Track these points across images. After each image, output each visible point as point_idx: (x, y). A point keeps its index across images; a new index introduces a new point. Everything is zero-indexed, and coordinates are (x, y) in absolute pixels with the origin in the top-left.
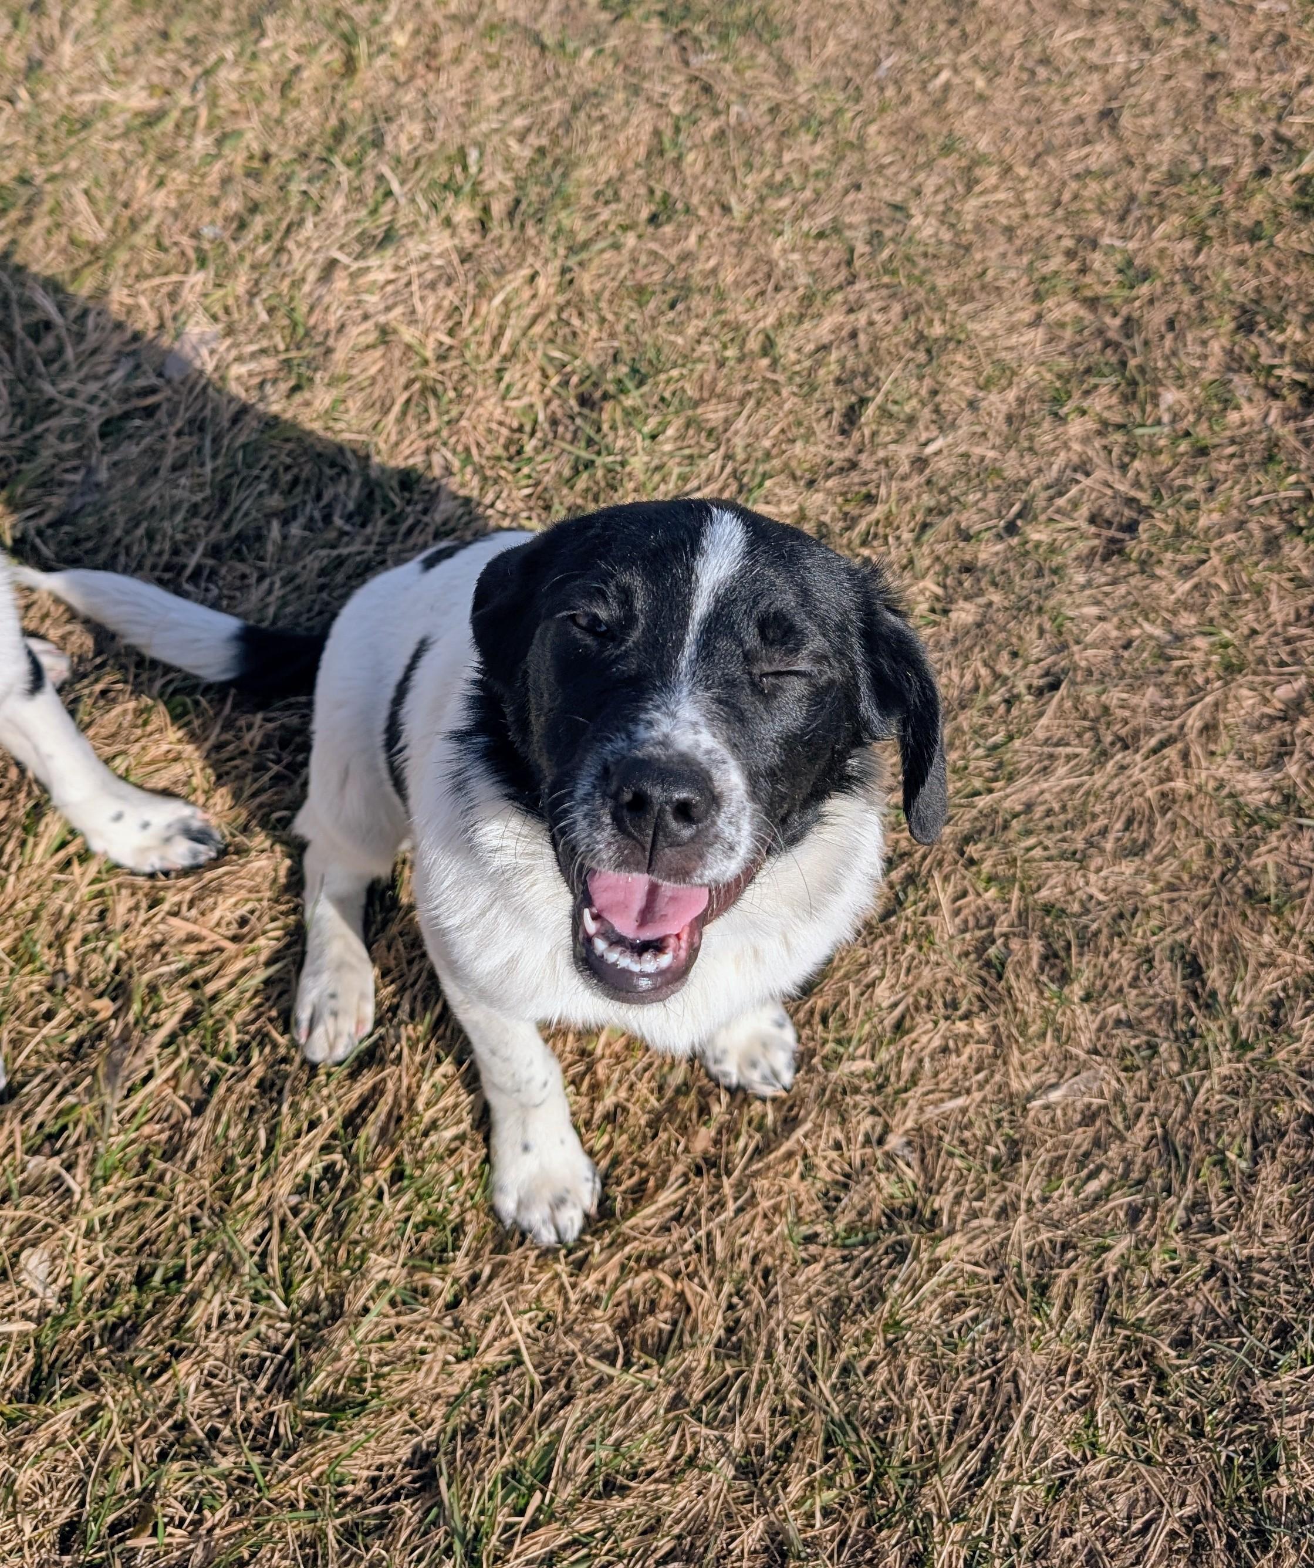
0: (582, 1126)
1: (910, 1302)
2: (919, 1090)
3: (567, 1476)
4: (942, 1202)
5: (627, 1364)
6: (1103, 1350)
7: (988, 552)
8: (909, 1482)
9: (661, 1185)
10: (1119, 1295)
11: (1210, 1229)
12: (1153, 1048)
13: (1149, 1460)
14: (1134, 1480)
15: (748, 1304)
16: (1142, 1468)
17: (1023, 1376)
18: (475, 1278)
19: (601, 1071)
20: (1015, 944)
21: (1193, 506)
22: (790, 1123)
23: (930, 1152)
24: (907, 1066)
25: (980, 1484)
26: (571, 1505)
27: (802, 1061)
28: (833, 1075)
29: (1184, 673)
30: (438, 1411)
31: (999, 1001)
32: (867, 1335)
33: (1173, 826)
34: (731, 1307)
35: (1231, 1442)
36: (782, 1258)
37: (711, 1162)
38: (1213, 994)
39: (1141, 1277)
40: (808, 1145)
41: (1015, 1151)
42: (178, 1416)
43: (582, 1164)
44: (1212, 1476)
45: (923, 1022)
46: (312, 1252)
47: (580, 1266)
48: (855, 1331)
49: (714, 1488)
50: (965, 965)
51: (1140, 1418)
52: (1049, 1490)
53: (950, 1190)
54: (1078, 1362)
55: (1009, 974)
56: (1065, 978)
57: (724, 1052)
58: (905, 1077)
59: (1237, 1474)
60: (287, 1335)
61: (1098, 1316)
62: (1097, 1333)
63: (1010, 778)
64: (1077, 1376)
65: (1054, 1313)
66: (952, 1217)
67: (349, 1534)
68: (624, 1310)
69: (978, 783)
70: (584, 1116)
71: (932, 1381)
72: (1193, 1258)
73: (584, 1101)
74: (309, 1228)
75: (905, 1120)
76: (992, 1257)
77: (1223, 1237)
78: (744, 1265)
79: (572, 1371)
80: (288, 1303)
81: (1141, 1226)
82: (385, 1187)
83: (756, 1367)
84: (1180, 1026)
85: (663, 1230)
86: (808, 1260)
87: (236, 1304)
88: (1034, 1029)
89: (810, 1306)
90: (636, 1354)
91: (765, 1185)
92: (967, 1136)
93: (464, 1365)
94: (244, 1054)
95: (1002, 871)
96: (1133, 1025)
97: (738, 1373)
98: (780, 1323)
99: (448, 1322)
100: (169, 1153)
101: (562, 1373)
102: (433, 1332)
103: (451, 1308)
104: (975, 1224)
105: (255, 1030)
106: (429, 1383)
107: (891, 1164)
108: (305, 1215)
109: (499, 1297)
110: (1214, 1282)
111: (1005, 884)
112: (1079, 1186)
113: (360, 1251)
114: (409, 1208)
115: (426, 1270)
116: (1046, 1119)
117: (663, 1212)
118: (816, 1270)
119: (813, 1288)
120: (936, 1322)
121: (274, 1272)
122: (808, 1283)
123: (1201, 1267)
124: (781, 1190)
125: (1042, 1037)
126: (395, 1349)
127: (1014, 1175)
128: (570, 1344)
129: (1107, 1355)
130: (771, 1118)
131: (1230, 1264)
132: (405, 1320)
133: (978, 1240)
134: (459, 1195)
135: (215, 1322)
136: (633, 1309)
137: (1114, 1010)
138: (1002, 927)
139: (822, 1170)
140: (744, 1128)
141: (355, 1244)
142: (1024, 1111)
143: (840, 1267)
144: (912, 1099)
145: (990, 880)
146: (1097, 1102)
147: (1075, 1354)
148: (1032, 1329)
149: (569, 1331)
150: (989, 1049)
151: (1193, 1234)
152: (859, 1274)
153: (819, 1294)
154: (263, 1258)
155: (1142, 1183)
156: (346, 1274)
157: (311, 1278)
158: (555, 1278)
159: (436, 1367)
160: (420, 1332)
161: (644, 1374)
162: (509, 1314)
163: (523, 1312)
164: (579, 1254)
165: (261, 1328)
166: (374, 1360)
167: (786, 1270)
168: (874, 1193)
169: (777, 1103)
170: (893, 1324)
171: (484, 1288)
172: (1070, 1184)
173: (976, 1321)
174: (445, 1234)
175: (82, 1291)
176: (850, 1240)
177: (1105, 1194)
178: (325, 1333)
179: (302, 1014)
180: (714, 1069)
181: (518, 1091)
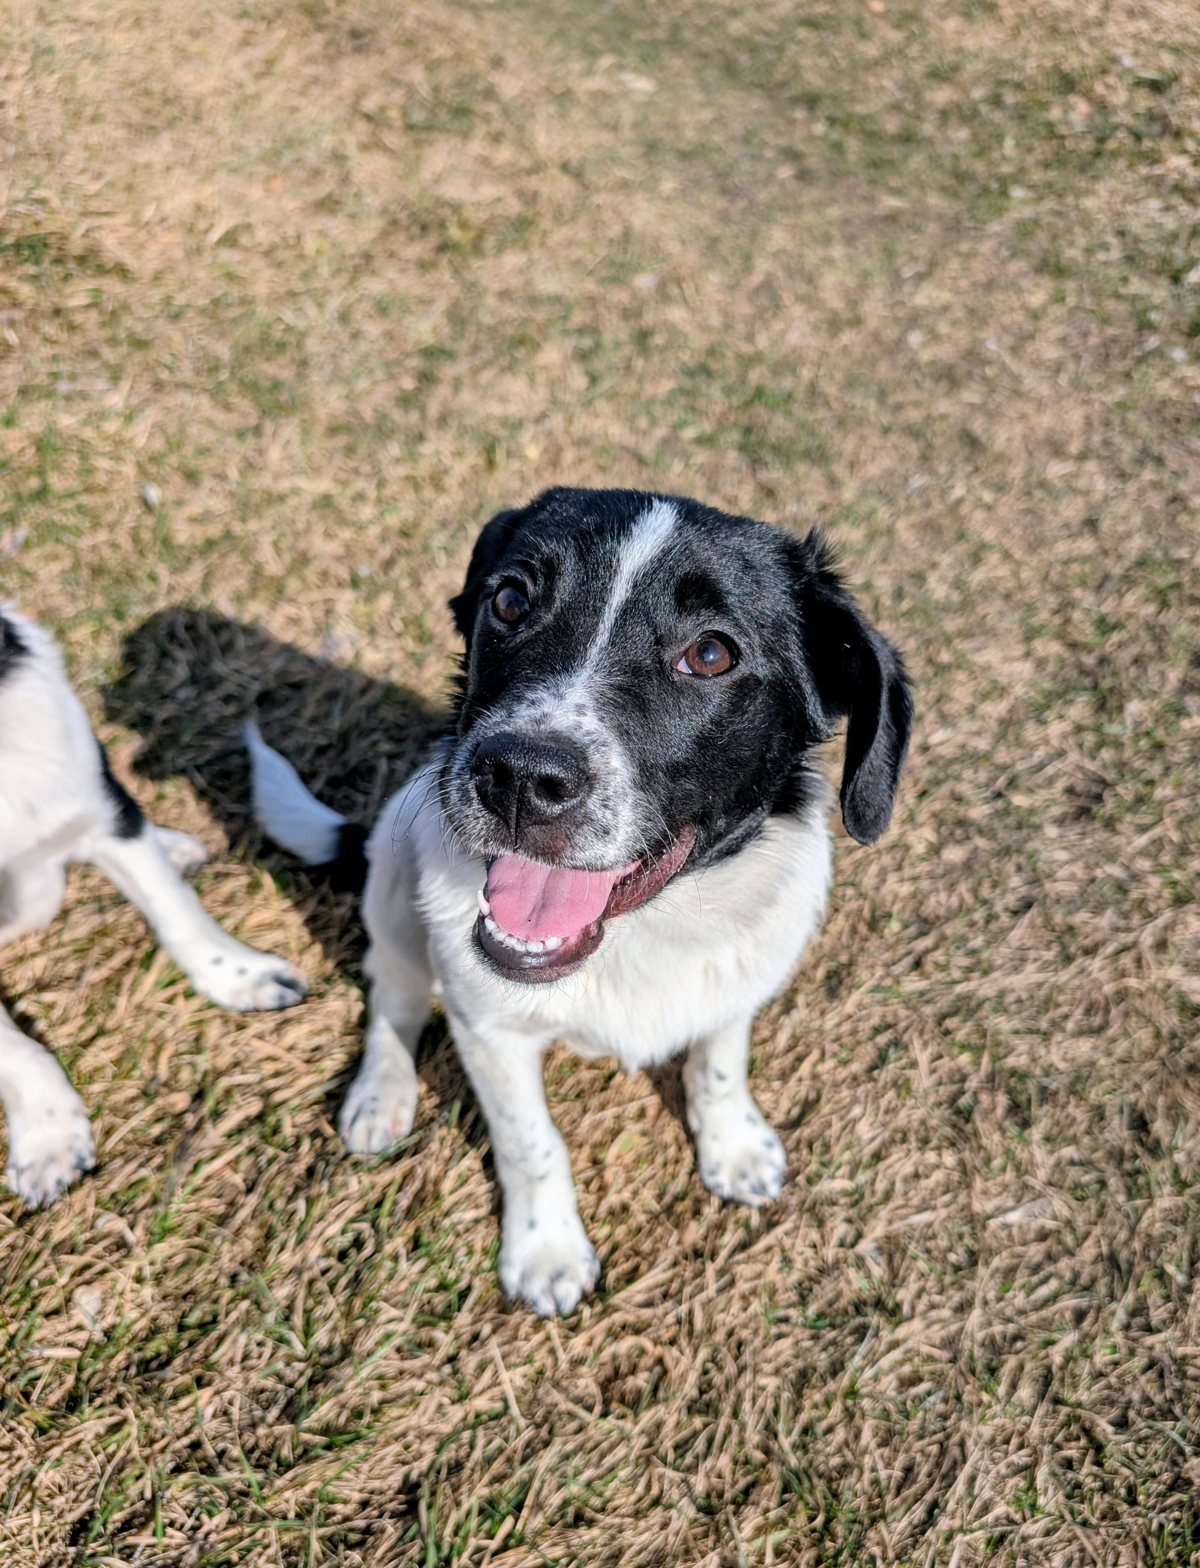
0: (588, 1220)
1: (869, 1373)
2: (891, 1205)
3: (538, 1506)
4: (904, 1295)
5: (606, 1414)
6: (1045, 1425)
7: (979, 812)
8: (856, 1527)
9: (651, 1266)
10: (1062, 1380)
11: (1149, 1329)
12: (1103, 1184)
13: (1085, 1524)
14: (1070, 1541)
15: (720, 1369)
16: (1079, 1531)
17: (970, 1443)
18: (475, 1337)
19: (608, 1175)
20: (985, 1098)
21: (1151, 783)
22: (771, 1224)
23: (897, 1257)
24: (881, 1186)
25: (923, 1533)
26: (539, 1533)
27: (789, 1178)
28: (816, 1189)
29: (1141, 903)
30: (429, 1447)
31: (967, 1140)
32: (828, 1403)
33: (1126, 1014)
34: (705, 1372)
35: (1163, 1510)
36: (756, 1332)
37: (697, 1254)
38: (1158, 1142)
39: (1084, 1368)
40: (787, 1242)
41: (973, 1258)
42: (193, 1437)
43: (582, 1246)
44: (1144, 1540)
45: (896, 1154)
46: (331, 1304)
47: (575, 1329)
48: (818, 1397)
49: (674, 1526)
50: (937, 1112)
51: (1078, 1486)
52: (989, 1542)
53: (913, 1286)
54: (1021, 1434)
55: (977, 1117)
56: (1025, 1124)
57: (719, 1164)
58: (879, 1195)
59: (1168, 1540)
60: (301, 1374)
61: (1042, 1396)
62: (1041, 1411)
63: (986, 973)
64: (1021, 1447)
65: (1002, 1390)
66: (913, 1308)
67: (332, 1543)
68: (608, 1370)
69: (956, 974)
70: (589, 1212)
71: (884, 1443)
72: (1132, 1353)
73: (592, 1198)
74: (332, 1286)
75: (877, 1229)
76: (950, 1343)
77: (1162, 1336)
78: (719, 1336)
79: (554, 1417)
80: (305, 1346)
81: (1086, 1324)
82: (403, 1251)
83: (723, 1421)
84: (1128, 1166)
85: (649, 1304)
86: (780, 1336)
87: (260, 1344)
88: (997, 1163)
89: (777, 1372)
90: (614, 1406)
91: (744, 1270)
92: (931, 1244)
93: (457, 1407)
94: (297, 1144)
95: (975, 1039)
96: (1086, 1164)
97: (706, 1425)
98: (748, 1386)
99: (447, 1369)
100: (222, 1220)
101: (545, 1419)
102: (432, 1376)
103: (452, 1359)
104: (933, 1314)
105: (311, 1127)
106: (424, 1420)
107: (860, 1263)
108: (331, 1275)
109: (494, 1349)
110: (1151, 1374)
111: (977, 1050)
112: (1030, 1290)
113: (374, 1305)
114: (423, 1271)
115: (433, 1325)
116: (1004, 1234)
117: (651, 1289)
118: (785, 1344)
119: (781, 1360)
120: (892, 1393)
121: (298, 1319)
122: (778, 1354)
123: (1138, 1362)
124: (759, 1276)
125: (1004, 1169)
126: (395, 1388)
127: (972, 1277)
128: (556, 1396)
129: (1050, 1430)
130: (755, 1220)
131: (1167, 1360)
132: (408, 1364)
133: (936, 1327)
134: (470, 1265)
135: (239, 1358)
136: (617, 1370)
137: (1069, 1152)
138: (972, 1083)
139: (799, 1264)
140: (731, 1226)
141: (372, 1299)
142: (984, 1227)
143: (807, 1344)
144: (884, 1213)
145: (964, 1047)
146: (1051, 1224)
147: (1020, 1427)
148: (980, 1404)
149: (556, 1385)
150: (956, 1176)
151: (1134, 1334)
152: (824, 1349)
153: (787, 1365)
154: (290, 1308)
155: (1088, 1288)
156: (360, 1323)
157: (329, 1325)
158: (548, 1338)
159: (432, 1407)
160: (420, 1376)
161: (621, 1423)
162: (501, 1364)
163: (516, 1365)
164: (573, 1320)
165: (280, 1365)
166: (376, 1396)
167: (758, 1342)
168: (842, 1285)
169: (763, 1210)
170: (852, 1393)
171: (483, 1344)
172: (1023, 1286)
173: (929, 1394)
174: (453, 1296)
175: (128, 1328)
176: (820, 1323)
177: (1054, 1298)
178: (333, 1371)
179: (347, 1113)
180: (710, 1181)
181: (524, 1159)
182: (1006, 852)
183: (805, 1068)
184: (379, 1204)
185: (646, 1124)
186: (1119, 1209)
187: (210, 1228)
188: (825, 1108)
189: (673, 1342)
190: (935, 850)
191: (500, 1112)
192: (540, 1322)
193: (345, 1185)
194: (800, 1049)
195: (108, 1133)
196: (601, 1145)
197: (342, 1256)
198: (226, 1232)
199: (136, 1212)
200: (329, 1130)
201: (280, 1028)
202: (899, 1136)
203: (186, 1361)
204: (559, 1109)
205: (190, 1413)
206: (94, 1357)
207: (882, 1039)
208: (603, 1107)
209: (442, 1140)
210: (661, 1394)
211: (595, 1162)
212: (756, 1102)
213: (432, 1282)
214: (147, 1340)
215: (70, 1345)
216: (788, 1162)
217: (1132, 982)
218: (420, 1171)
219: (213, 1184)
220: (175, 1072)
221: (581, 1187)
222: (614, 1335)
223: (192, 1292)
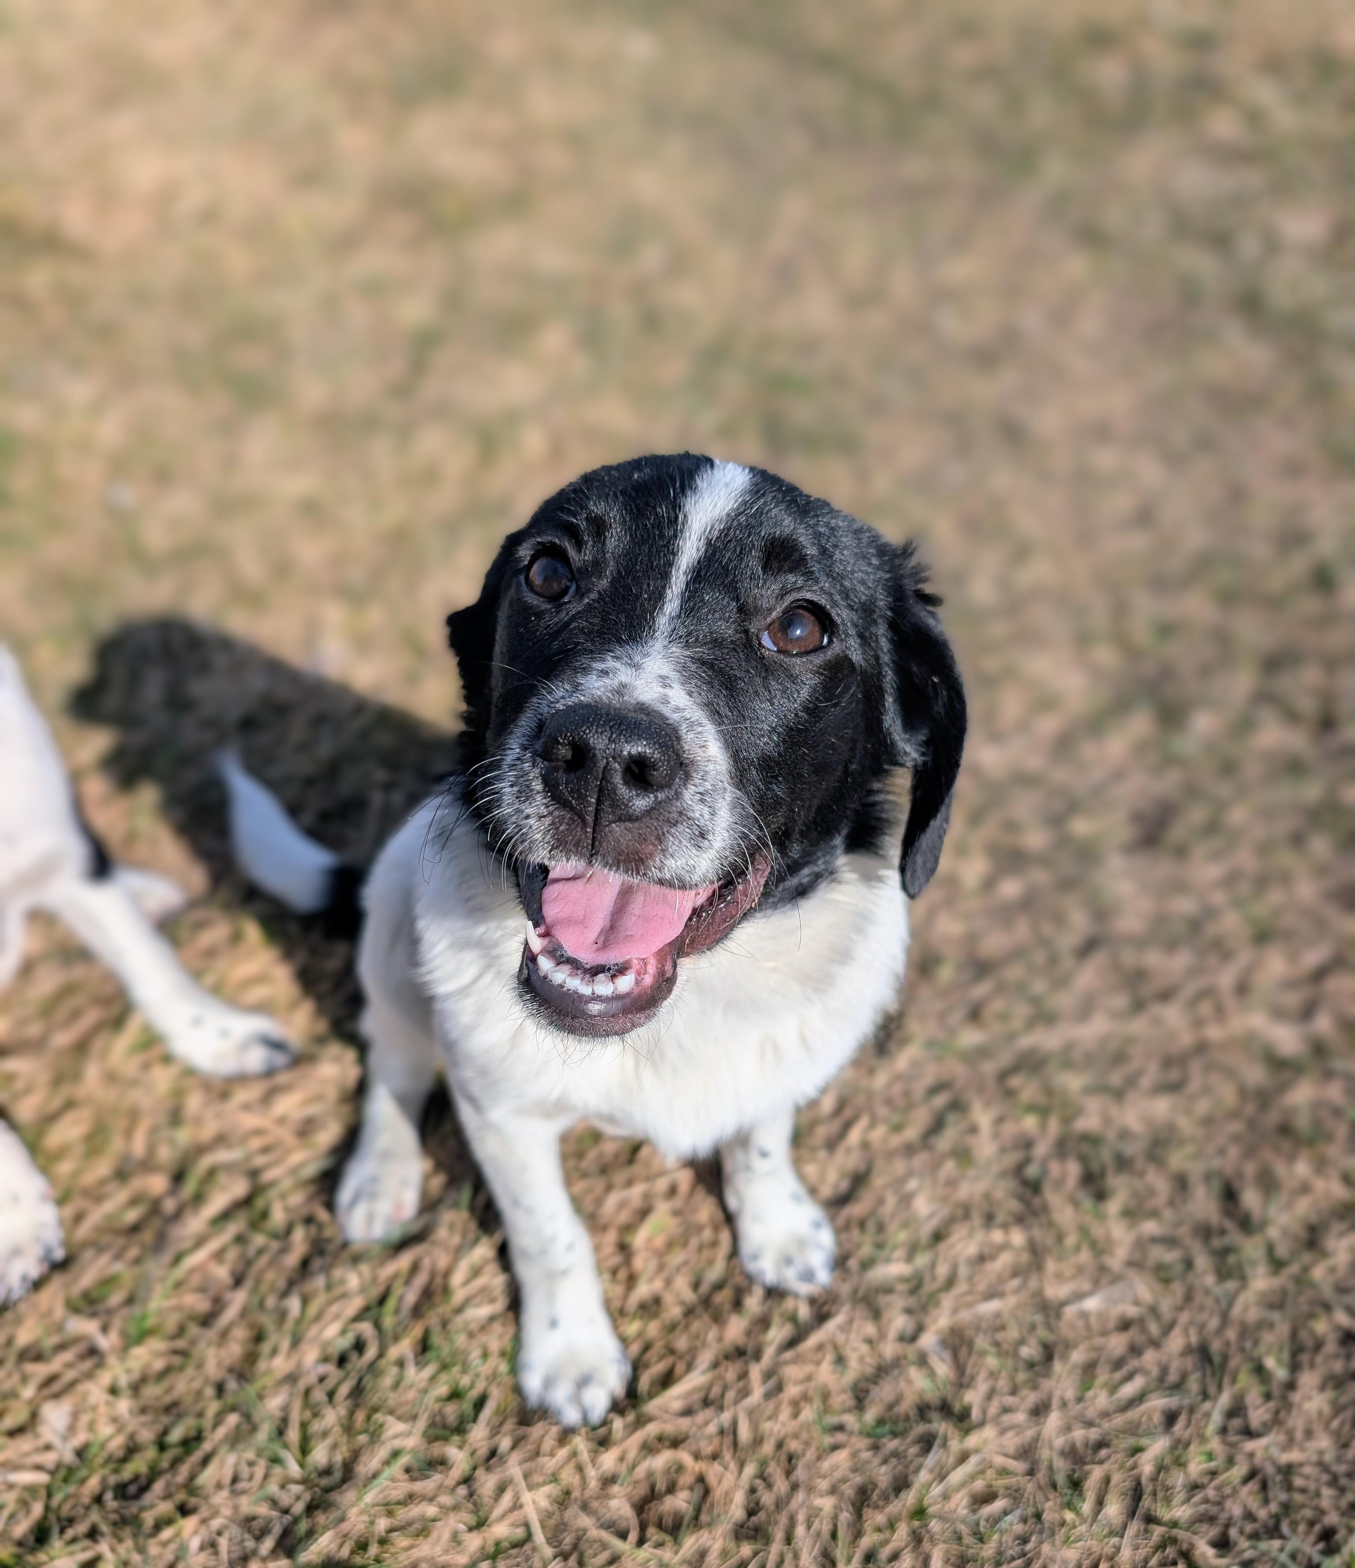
0: (616, 1313)
1: (937, 1490)
2: (954, 1292)
4: (973, 1397)
5: (641, 1542)
6: (1136, 1548)
7: (1035, 840)
9: (690, 1367)
10: (1154, 1494)
11: (1249, 1433)
12: (1189, 1264)
15: (769, 1486)
18: (493, 1453)
19: (639, 1262)
20: (1053, 1167)
22: (821, 1317)
23: (964, 1351)
24: (942, 1270)
27: (840, 1263)
28: (870, 1275)
29: (1216, 942)
31: (1035, 1215)
32: (892, 1525)
33: (1206, 1068)
34: (753, 1490)
36: (807, 1443)
37: (740, 1353)
38: (1247, 1214)
39: (1177, 1479)
40: (840, 1338)
41: (1049, 1353)
43: (611, 1346)
45: (959, 1233)
46: (331, 1417)
47: (604, 1443)
48: (880, 1518)
50: (1001, 1184)
53: (982, 1386)
54: (1111, 1558)
55: (1046, 1189)
56: (1101, 1196)
57: (761, 1248)
58: (940, 1280)
60: (298, 1498)
61: (1132, 1513)
62: (1130, 1531)
63: (1049, 1023)
65: (1087, 1507)
66: (984, 1412)
68: (642, 1490)
69: (1017, 1025)
70: (617, 1304)
72: (1230, 1461)
73: (619, 1290)
74: (331, 1395)
75: (940, 1320)
76: (1027, 1453)
77: (1263, 1442)
78: (768, 1448)
79: (584, 1546)
80: (302, 1465)
81: (1178, 1427)
82: (410, 1355)
83: (776, 1547)
84: (1217, 1242)
85: (688, 1412)
86: (835, 1448)
87: (251, 1464)
88: (1071, 1240)
89: (833, 1490)
90: (651, 1531)
91: (792, 1372)
92: (1000, 1336)
93: (474, 1534)
94: (289, 1230)
95: (1041, 1099)
96: (1170, 1241)
97: (755, 1554)
98: (801, 1506)
99: (462, 1491)
100: (206, 1320)
101: (575, 1547)
102: (446, 1499)
103: (467, 1480)
104: (1007, 1419)
105: (304, 1212)
106: (438, 1550)
107: (922, 1361)
108: (330, 1383)
109: (514, 1468)
110: (1253, 1485)
111: (1043, 1112)
112: (1114, 1389)
113: (379, 1417)
114: (433, 1379)
115: (446, 1439)
116: (1081, 1323)
117: (689, 1394)
118: (841, 1457)
119: (837, 1475)
120: (963, 1511)
121: (293, 1435)
122: (835, 1467)
123: (1239, 1471)
124: (809, 1378)
125: (1077, 1249)
126: (404, 1514)
127: (1047, 1374)
128: (585, 1521)
129: (1142, 1553)
130: (804, 1312)
131: (1270, 1470)
132: (418, 1487)
133: (1010, 1434)
134: (485, 1369)
135: (227, 1480)
136: (652, 1487)
137: (1150, 1227)
138: (1041, 1150)
139: (853, 1363)
140: (776, 1320)
141: (375, 1410)
142: (1059, 1315)
143: (866, 1455)
144: (947, 1301)
145: (1031, 1108)
146: (1132, 1311)
147: (1108, 1550)
148: (1063, 1523)
149: (585, 1507)
150: (1025, 1258)
151: (1233, 1438)
152: (885, 1462)
153: (844, 1480)
154: (284, 1421)
155: (1178, 1387)
156: (363, 1438)
157: (328, 1441)
158: (574, 1454)
159: (446, 1536)
160: (431, 1500)
161: (658, 1552)
162: (523, 1484)
163: (539, 1485)
164: (602, 1431)
165: (273, 1488)
166: (382, 1524)
167: (811, 1454)
168: (903, 1385)
169: (812, 1301)
170: (920, 1513)
171: (503, 1461)
172: (1105, 1385)
173: (1006, 1513)
174: (467, 1406)
175: (102, 1446)
176: (879, 1430)
177: (1140, 1398)
178: (334, 1496)
179: (345, 1194)
180: (752, 1267)
181: (543, 1252)
182: (1067, 885)
183: (855, 1136)
184: (382, 1300)
185: (678, 1202)
186: (1207, 1292)
187: (194, 1330)
188: (878, 1181)
189: (715, 1457)
190: (989, 884)
191: (516, 1203)
192: (566, 1434)
193: (342, 1282)
194: (847, 1113)
195: (78, 1218)
196: (629, 1228)
197: (342, 1361)
198: (212, 1333)
199: (109, 1312)
200: (323, 1215)
201: (268, 1097)
202: (960, 1212)
203: (168, 1485)
204: (580, 1187)
205: (173, 1547)
206: (66, 1480)
207: (940, 1100)
208: (629, 1183)
209: (452, 1227)
210: (704, 1518)
211: (624, 1248)
212: (801, 1176)
213: (442, 1390)
214: (124, 1460)
215: (39, 1468)
216: (839, 1243)
217: (1214, 1033)
218: (426, 1263)
219: (196, 1280)
220: (151, 1149)
221: (607, 1276)
222: (649, 1449)
223: (175, 1404)
